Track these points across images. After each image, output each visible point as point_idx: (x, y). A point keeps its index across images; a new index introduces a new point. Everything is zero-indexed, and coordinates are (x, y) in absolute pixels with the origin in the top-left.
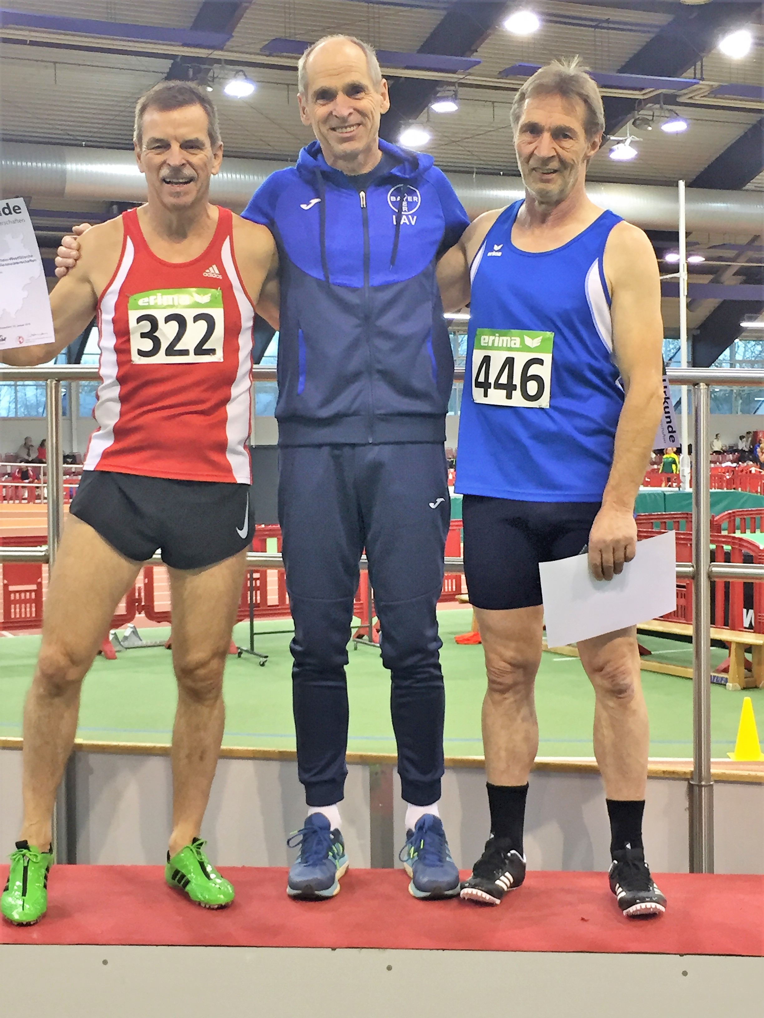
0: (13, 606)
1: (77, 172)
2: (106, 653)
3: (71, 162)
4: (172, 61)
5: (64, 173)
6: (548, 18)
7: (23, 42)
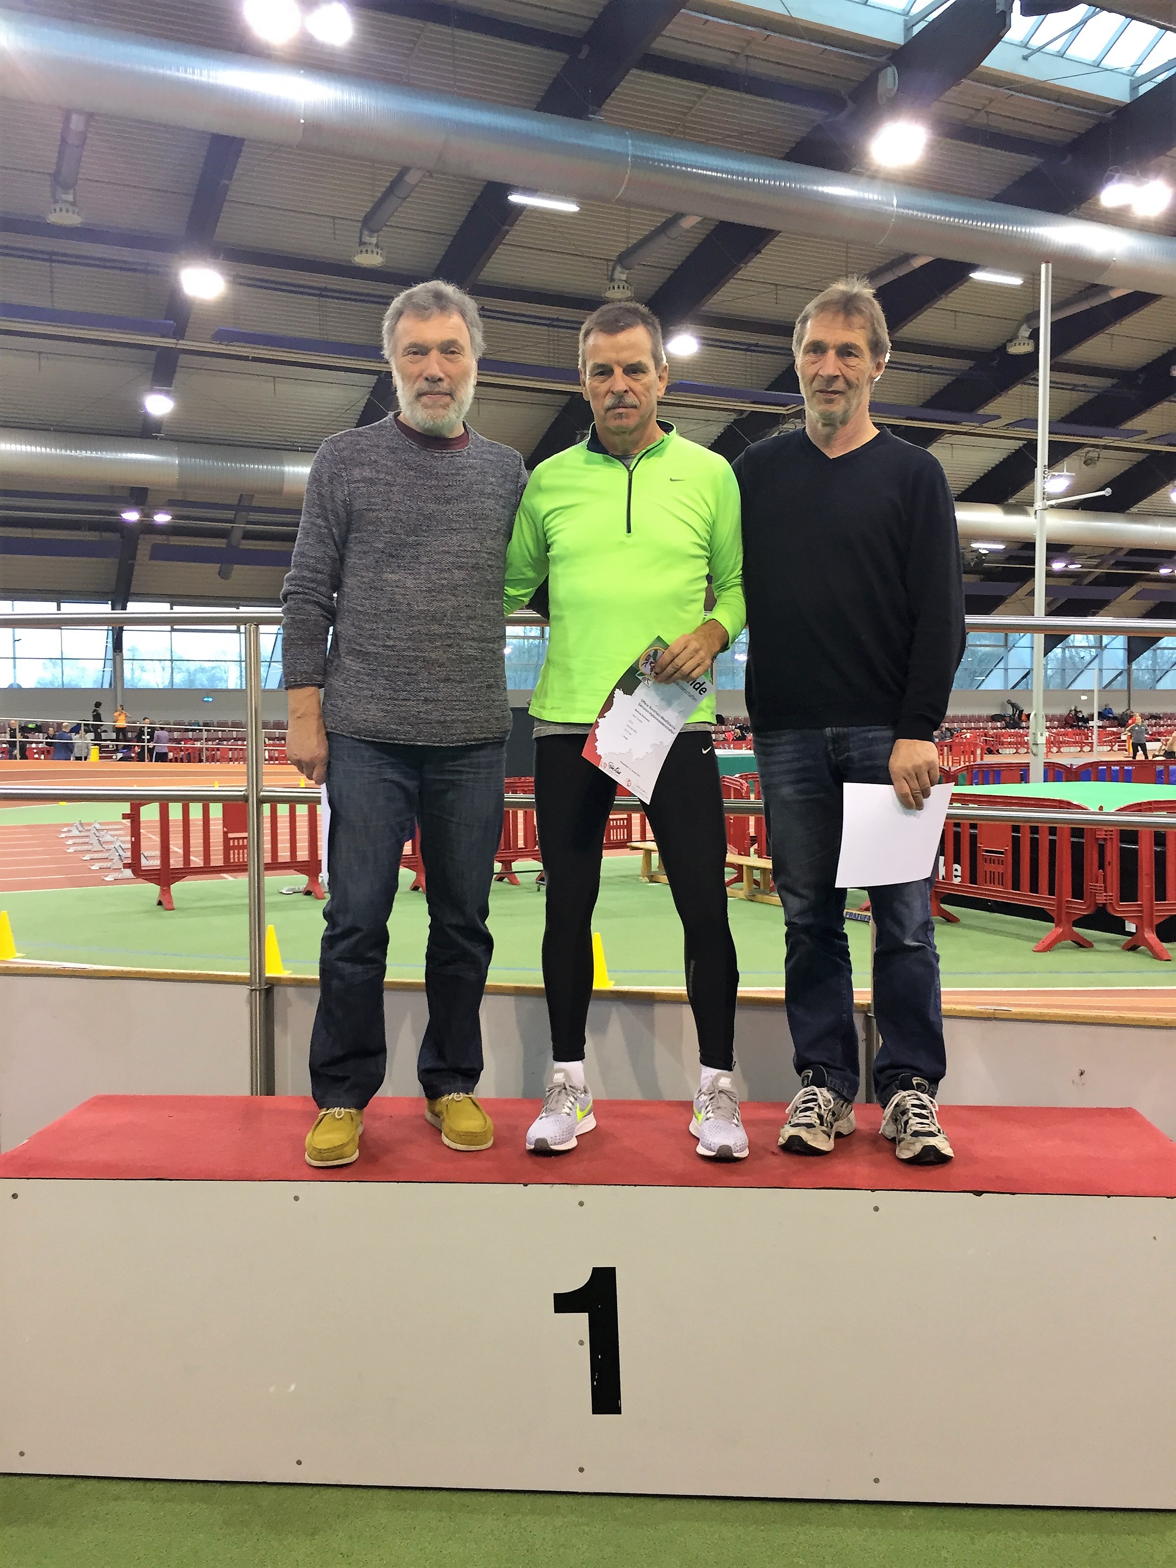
0: (232, 852)
1: (294, 474)
2: (315, 893)
3: (288, 465)
4: (377, 377)
5: (282, 473)
6: (706, 342)
7: (246, 358)
